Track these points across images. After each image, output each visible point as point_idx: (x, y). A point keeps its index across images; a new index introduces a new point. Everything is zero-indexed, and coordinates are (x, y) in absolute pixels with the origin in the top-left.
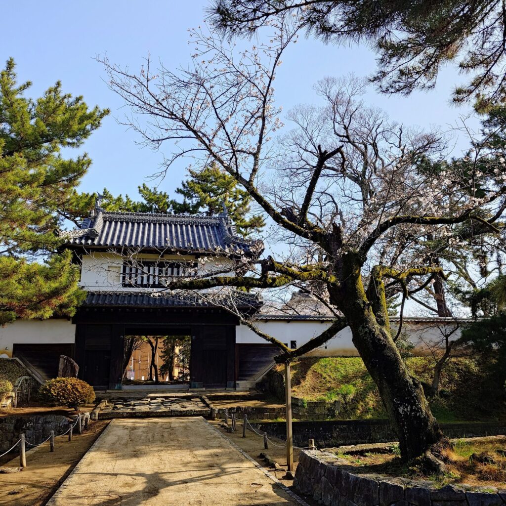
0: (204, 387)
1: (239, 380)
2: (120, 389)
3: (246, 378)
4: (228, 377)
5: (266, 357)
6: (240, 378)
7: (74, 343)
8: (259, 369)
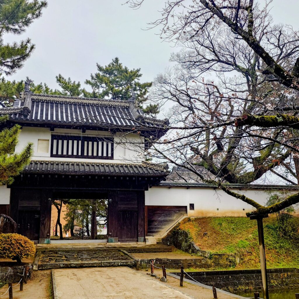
0: (119, 241)
1: (147, 235)
2: (48, 243)
3: (154, 234)
4: (139, 234)
5: (169, 217)
6: (148, 234)
7: (9, 204)
8: (163, 227)
